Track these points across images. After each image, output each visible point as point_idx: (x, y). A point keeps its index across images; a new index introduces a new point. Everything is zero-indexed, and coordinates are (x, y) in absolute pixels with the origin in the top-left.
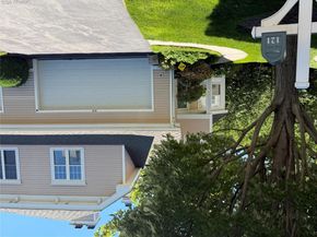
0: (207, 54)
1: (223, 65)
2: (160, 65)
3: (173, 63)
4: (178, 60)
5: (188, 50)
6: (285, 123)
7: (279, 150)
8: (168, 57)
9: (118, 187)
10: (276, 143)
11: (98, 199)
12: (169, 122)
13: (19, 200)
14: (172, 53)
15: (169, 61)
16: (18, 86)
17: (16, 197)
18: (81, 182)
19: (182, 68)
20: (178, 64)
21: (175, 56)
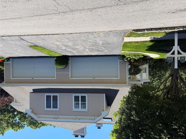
0: (143, 55)
1: (149, 59)
2: (123, 59)
3: (129, 59)
4: (131, 58)
5: (136, 54)
6: (175, 80)
7: (173, 89)
8: (127, 57)
9: (102, 112)
10: (172, 87)
11: (93, 118)
12: (126, 84)
13: (58, 118)
14: (129, 55)
15: (127, 58)
16: (64, 68)
17: (56, 116)
18: (86, 110)
19: (132, 61)
20: (131, 59)
21: (130, 56)
